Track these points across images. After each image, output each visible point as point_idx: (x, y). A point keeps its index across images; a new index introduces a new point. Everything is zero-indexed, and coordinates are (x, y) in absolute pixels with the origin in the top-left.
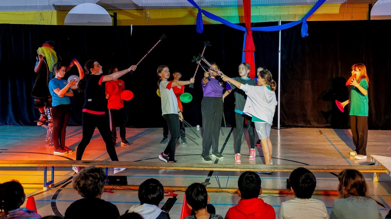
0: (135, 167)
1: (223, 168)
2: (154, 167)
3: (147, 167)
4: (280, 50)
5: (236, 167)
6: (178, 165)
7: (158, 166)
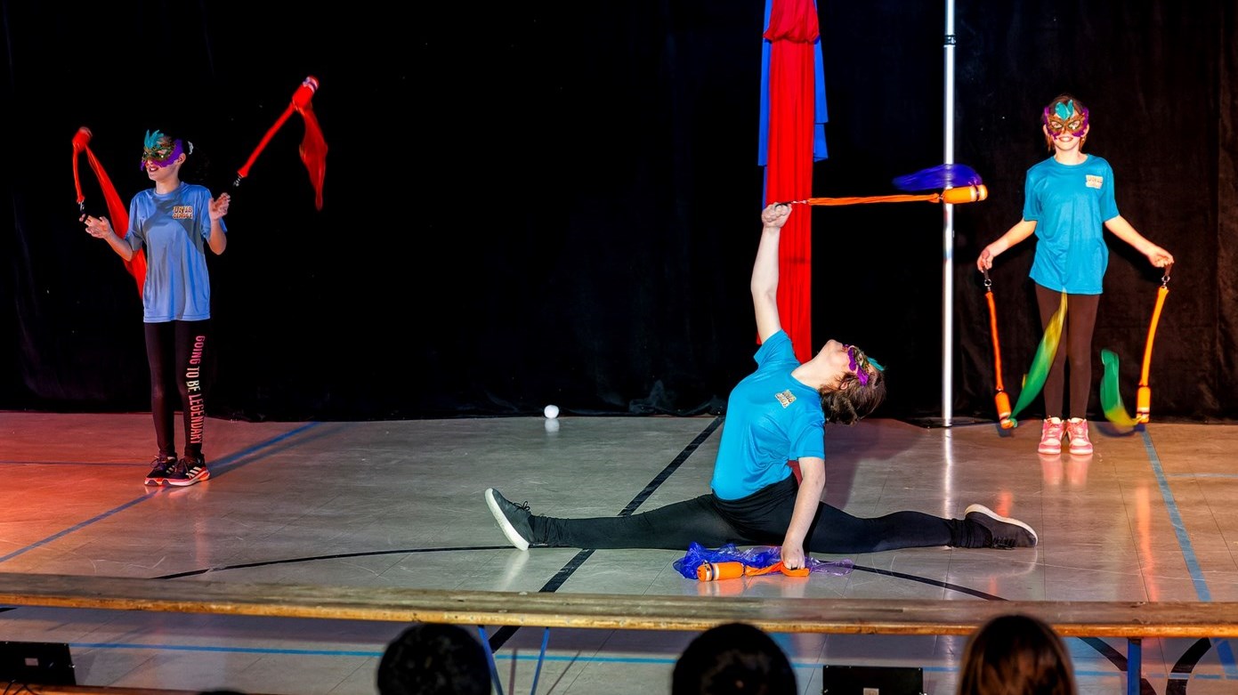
0: (97, 604)
1: (510, 611)
2: (181, 606)
3: (150, 605)
4: (950, 30)
5: (571, 608)
6: (299, 596)
7: (203, 601)
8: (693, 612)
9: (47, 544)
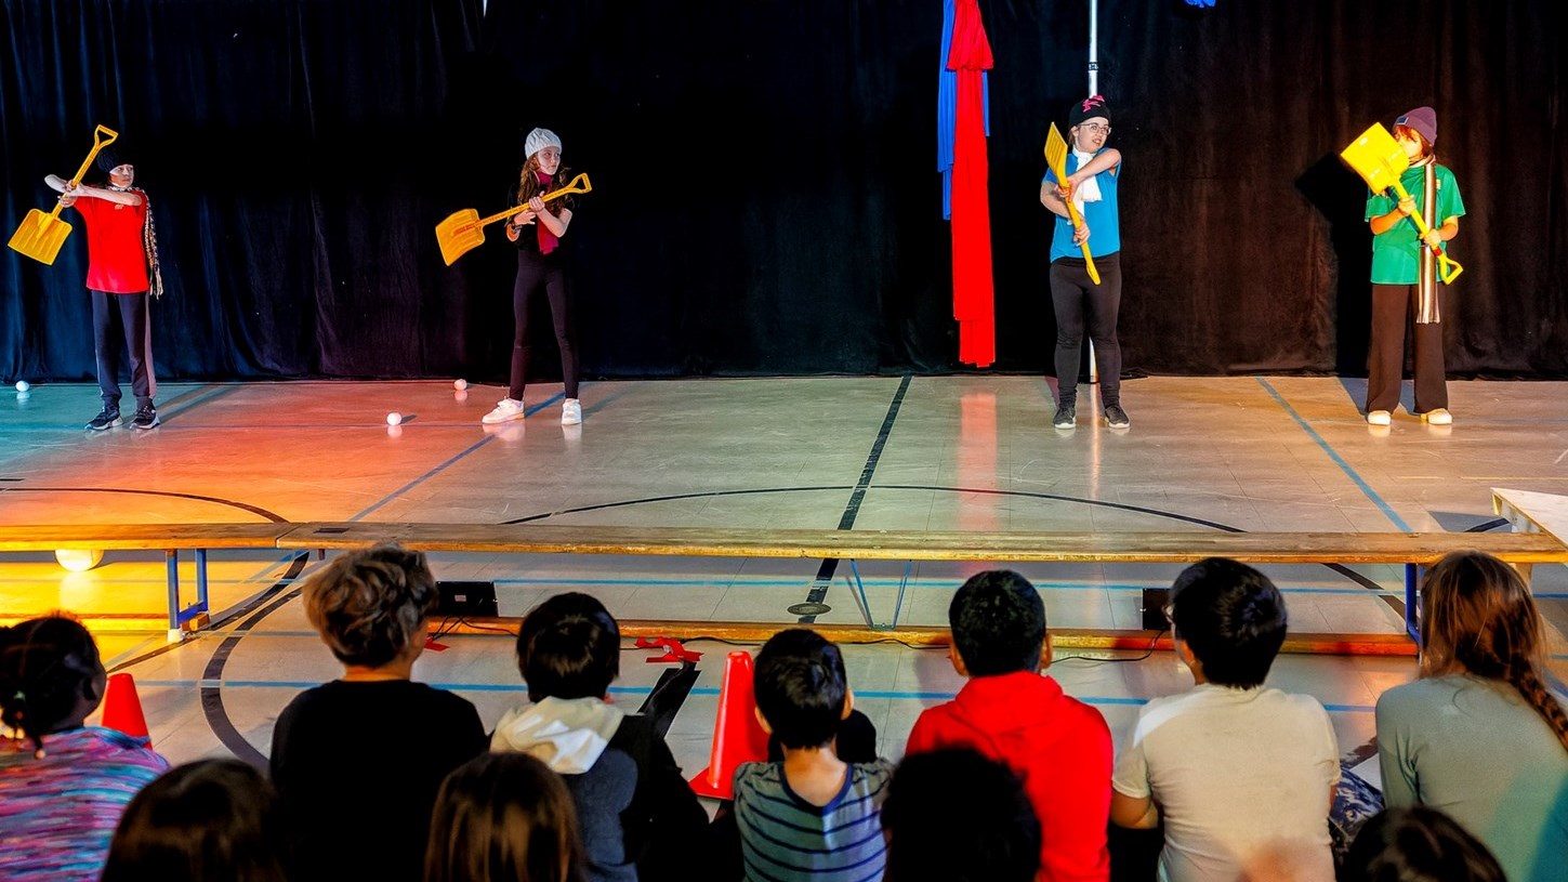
0: (528, 548)
1: (883, 547)
2: (601, 548)
3: (575, 549)
4: (1093, 57)
5: (934, 544)
6: (696, 537)
7: (619, 543)
8: (1037, 546)
9: (404, 495)
